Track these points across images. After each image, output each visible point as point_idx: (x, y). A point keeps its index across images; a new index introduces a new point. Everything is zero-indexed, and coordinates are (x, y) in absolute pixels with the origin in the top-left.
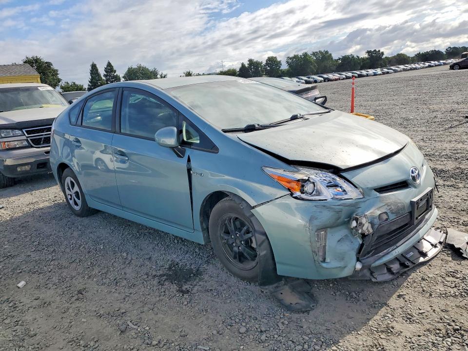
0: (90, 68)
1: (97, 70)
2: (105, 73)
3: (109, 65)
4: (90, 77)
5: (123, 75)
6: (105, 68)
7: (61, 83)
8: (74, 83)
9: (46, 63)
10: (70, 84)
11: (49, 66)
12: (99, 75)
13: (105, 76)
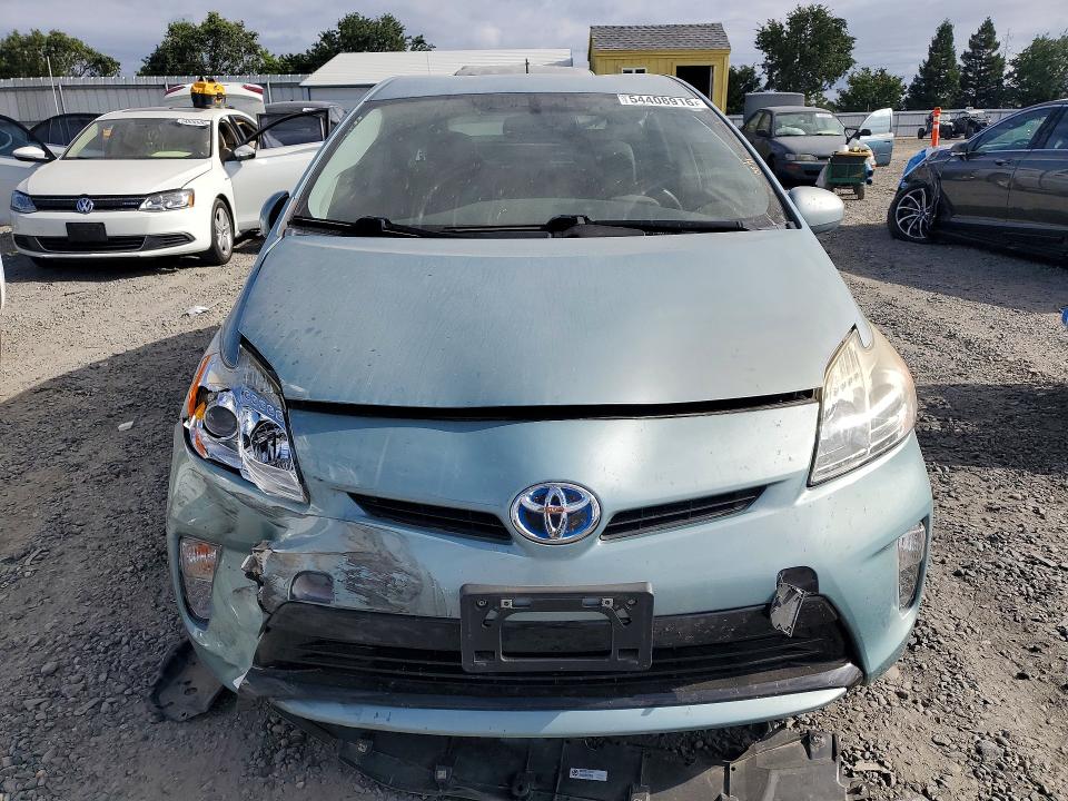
0: (934, 34)
1: (950, 40)
2: (969, 50)
3: (988, 28)
4: (927, 58)
5: (1014, 57)
6: (973, 36)
7: (851, 69)
8: (883, 71)
9: (836, 21)
10: (872, 74)
11: (839, 29)
12: (950, 54)
13: (966, 56)
